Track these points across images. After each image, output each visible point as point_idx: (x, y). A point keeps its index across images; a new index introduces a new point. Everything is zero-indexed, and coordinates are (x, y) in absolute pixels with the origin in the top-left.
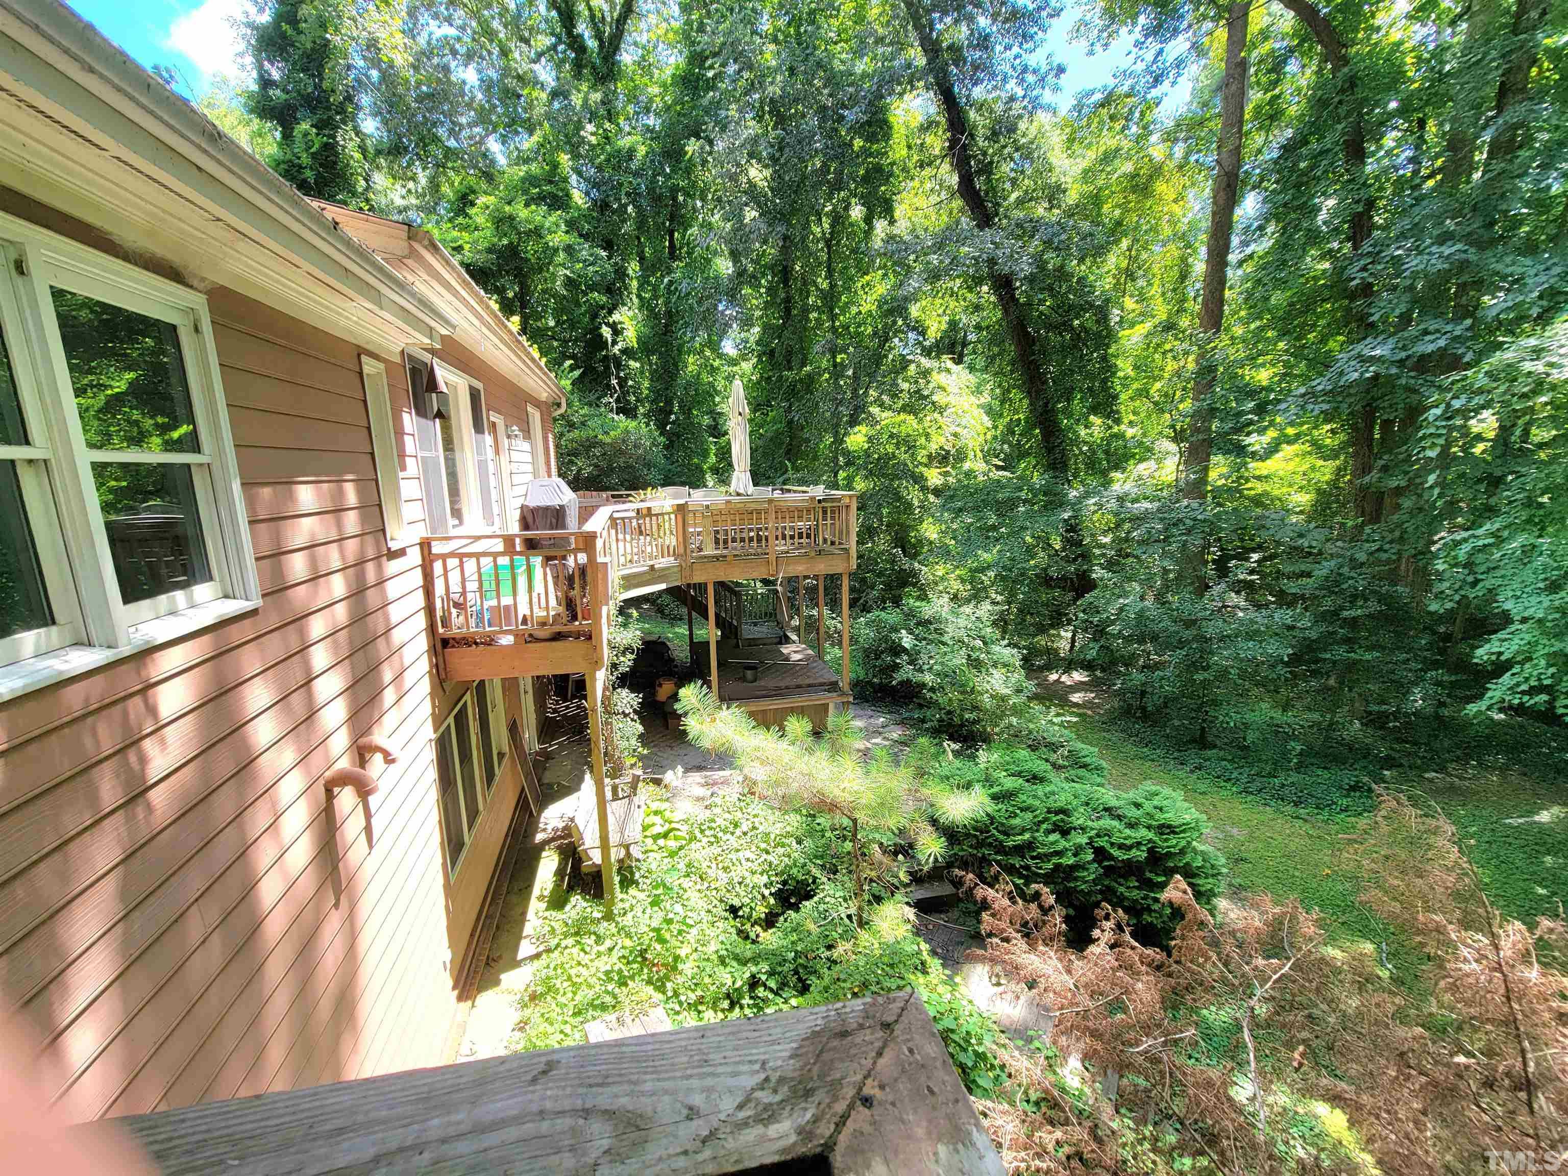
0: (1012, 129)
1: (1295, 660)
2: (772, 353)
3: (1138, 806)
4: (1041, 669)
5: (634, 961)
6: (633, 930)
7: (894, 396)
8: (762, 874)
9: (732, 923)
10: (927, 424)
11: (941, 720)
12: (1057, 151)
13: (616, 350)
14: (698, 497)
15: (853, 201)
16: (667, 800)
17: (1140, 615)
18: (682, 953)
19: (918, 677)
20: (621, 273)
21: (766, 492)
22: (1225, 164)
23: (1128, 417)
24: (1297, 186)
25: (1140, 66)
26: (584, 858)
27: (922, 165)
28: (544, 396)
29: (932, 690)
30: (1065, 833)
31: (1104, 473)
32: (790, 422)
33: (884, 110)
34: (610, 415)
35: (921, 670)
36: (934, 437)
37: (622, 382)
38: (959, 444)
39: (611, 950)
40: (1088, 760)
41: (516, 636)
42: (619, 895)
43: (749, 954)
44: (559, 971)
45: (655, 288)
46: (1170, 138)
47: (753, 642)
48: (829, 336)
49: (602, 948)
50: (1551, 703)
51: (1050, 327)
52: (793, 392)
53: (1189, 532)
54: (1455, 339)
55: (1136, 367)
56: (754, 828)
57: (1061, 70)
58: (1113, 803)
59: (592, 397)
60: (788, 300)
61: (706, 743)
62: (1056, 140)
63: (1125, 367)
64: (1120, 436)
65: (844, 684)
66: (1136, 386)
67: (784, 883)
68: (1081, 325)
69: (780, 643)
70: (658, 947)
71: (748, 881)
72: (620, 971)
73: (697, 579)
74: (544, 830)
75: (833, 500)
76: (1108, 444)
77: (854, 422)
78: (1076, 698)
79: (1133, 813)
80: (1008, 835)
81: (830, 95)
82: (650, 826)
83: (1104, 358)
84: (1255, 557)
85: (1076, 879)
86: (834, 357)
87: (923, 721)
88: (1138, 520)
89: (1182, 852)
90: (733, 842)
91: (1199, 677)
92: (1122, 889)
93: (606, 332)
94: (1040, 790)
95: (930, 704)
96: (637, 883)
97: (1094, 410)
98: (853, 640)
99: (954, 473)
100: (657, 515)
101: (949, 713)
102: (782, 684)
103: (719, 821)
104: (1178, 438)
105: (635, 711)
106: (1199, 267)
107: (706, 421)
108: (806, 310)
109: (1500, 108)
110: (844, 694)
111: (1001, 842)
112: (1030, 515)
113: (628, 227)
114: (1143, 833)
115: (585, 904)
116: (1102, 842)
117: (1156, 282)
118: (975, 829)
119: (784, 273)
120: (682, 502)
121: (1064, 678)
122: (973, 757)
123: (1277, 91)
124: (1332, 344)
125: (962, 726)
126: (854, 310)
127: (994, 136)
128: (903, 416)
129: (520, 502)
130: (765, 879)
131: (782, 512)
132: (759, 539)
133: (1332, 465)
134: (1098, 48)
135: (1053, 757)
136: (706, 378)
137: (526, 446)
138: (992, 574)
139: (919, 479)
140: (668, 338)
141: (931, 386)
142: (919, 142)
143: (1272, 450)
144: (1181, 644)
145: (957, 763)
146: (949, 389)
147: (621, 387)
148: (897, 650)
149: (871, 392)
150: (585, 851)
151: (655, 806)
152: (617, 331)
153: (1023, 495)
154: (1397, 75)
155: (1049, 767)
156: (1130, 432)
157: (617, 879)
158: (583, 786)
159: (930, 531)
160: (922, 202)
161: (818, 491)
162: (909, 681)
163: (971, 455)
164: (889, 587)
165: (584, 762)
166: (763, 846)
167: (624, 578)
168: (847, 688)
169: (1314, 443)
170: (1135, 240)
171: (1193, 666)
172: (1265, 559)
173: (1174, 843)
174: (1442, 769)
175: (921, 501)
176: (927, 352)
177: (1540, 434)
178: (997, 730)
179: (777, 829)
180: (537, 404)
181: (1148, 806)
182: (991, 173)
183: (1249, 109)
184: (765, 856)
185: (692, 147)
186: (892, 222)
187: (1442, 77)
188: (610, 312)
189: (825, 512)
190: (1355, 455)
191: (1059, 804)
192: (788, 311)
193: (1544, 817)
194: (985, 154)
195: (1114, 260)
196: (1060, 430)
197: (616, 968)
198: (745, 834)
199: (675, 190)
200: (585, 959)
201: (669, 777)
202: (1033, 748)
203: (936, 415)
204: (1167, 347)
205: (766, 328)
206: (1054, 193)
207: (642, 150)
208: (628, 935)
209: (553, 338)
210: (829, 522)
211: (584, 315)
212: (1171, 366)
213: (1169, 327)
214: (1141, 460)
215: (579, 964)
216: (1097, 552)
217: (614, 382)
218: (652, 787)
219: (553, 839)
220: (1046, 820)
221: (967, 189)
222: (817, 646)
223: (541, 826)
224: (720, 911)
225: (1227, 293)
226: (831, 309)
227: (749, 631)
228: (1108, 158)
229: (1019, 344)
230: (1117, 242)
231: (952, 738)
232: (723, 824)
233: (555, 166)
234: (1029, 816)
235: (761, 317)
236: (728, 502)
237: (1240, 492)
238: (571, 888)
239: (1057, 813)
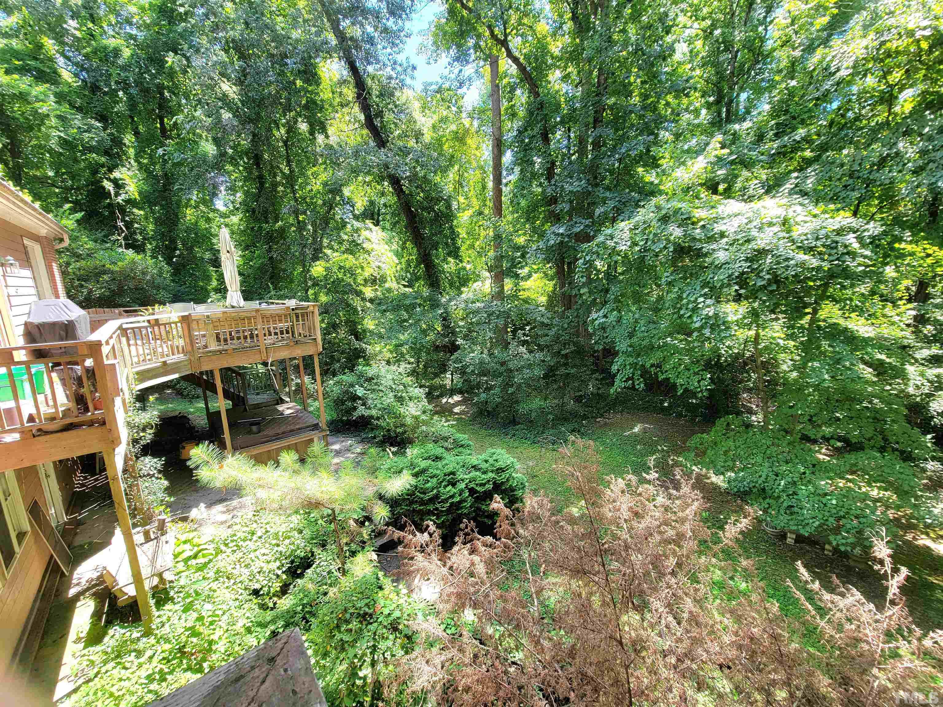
0: (392, 95)
1: (546, 376)
2: (254, 211)
3: (486, 461)
4: (438, 397)
5: (174, 659)
6: (170, 636)
7: (341, 243)
8: (275, 561)
9: (255, 601)
10: (361, 260)
11: (383, 436)
12: (418, 112)
13: (120, 199)
14: (200, 310)
15: (300, 120)
16: (196, 530)
17: (482, 363)
18: (215, 637)
19: (367, 413)
20: (118, 142)
21: (254, 305)
22: (496, 134)
23: (466, 259)
24: (526, 150)
25: (453, 76)
26: (118, 594)
27: (342, 105)
28: (43, 231)
29: (378, 419)
30: (454, 485)
31: (459, 289)
32: (271, 258)
33: (315, 66)
34: (120, 250)
35: (369, 408)
36: (366, 269)
37: (128, 226)
38: (381, 273)
39: (151, 658)
40: (463, 443)
41: (22, 432)
42: (155, 613)
43: (269, 618)
44: (100, 694)
45: (151, 157)
46: (470, 116)
47: (257, 406)
48: (292, 203)
49: (142, 660)
50: (633, 384)
51: (423, 209)
52: (270, 238)
53: (498, 317)
54: (586, 226)
55: (468, 233)
56: (267, 532)
57: (414, 68)
58: (475, 463)
59: (100, 235)
60: (261, 177)
61: (218, 484)
62: (416, 105)
63: (463, 233)
64: (464, 268)
65: (323, 424)
66: (468, 243)
67: (292, 562)
68: (439, 209)
69: (278, 404)
70: (195, 640)
71: (264, 569)
72: (161, 670)
73: (206, 367)
74: (78, 584)
75: (302, 308)
76: (459, 273)
77: (315, 258)
78: (457, 410)
79: (484, 466)
80: (425, 494)
81: (276, 47)
82: (180, 553)
83: (451, 227)
84: (528, 328)
85: (462, 508)
86: (297, 217)
87: (374, 438)
88: (476, 312)
89: (508, 480)
90: (251, 545)
91: (510, 390)
92: (484, 507)
93: (108, 186)
94: (440, 464)
95: (378, 427)
96: (172, 599)
97: (449, 254)
98: (326, 395)
99: (380, 289)
100: (165, 325)
101: (389, 430)
102: (280, 431)
103: (239, 534)
104: (490, 271)
105: (160, 472)
106: (490, 185)
107: (208, 256)
108: (275, 185)
109: (594, 127)
110: (323, 430)
111: (422, 498)
112: (423, 313)
113: (120, 107)
114: (491, 475)
115: (123, 631)
116: (472, 485)
117: (472, 189)
118: (408, 495)
119: (257, 159)
120: (186, 314)
121: (450, 400)
122: (404, 454)
123: (513, 103)
124: (546, 227)
125: (397, 437)
126: (309, 188)
127: (381, 95)
128: (346, 256)
129: (23, 319)
130: (278, 564)
131: (266, 318)
132: (252, 337)
133: (552, 283)
134: (432, 61)
135: (446, 444)
136: (203, 225)
137: (27, 273)
138: (407, 347)
139: (359, 294)
140: (166, 194)
141: (361, 238)
142: (338, 90)
143: (529, 276)
144: (501, 374)
145: (396, 459)
146: (372, 240)
147: (127, 228)
148: (355, 398)
149: (325, 240)
150: (120, 589)
151: (183, 538)
152: (118, 185)
153: (418, 301)
154: (558, 106)
155: (444, 450)
156: (468, 267)
157: (152, 602)
158: (114, 540)
159: (369, 324)
160: (344, 127)
161: (292, 303)
162: (363, 416)
163: (389, 279)
164: (349, 360)
165: (113, 520)
166: (274, 542)
167: (138, 373)
168: (325, 427)
169: (544, 273)
170: (461, 166)
171: (507, 385)
172: (531, 329)
173: (504, 476)
174: (602, 416)
175: (361, 306)
176: (356, 218)
177: (620, 270)
178: (416, 435)
179: (283, 529)
180: (36, 238)
181: (491, 461)
182: (382, 117)
183: (503, 109)
184: (276, 548)
185: (170, 59)
186: (327, 137)
187: (575, 110)
188: (110, 170)
189: (297, 317)
190: (559, 278)
191: (449, 470)
192: (262, 184)
193: (636, 430)
194: (378, 105)
195: (452, 175)
196: (434, 266)
197: (157, 670)
198: (260, 537)
199: (160, 88)
200: (125, 674)
201: (194, 513)
202: (436, 442)
203: (366, 256)
204: (481, 223)
205: (246, 193)
206: (418, 135)
207: (127, 53)
208: (167, 641)
209: (53, 185)
210: (301, 322)
211: (84, 170)
212: (483, 233)
213: (480, 213)
214: (475, 281)
215: (121, 680)
216: (457, 330)
217: (120, 224)
218: (181, 524)
219: (88, 589)
220: (444, 480)
221: (369, 123)
222: (303, 403)
223: (74, 581)
224: (245, 596)
225: (503, 198)
226: (292, 186)
227: (253, 399)
228: (444, 120)
229: (407, 216)
230: (453, 166)
231: (392, 445)
232: (242, 535)
233: (39, 47)
234: (435, 480)
235: (242, 187)
236: (224, 313)
237: (517, 297)
238: (109, 623)
239: (449, 475)
